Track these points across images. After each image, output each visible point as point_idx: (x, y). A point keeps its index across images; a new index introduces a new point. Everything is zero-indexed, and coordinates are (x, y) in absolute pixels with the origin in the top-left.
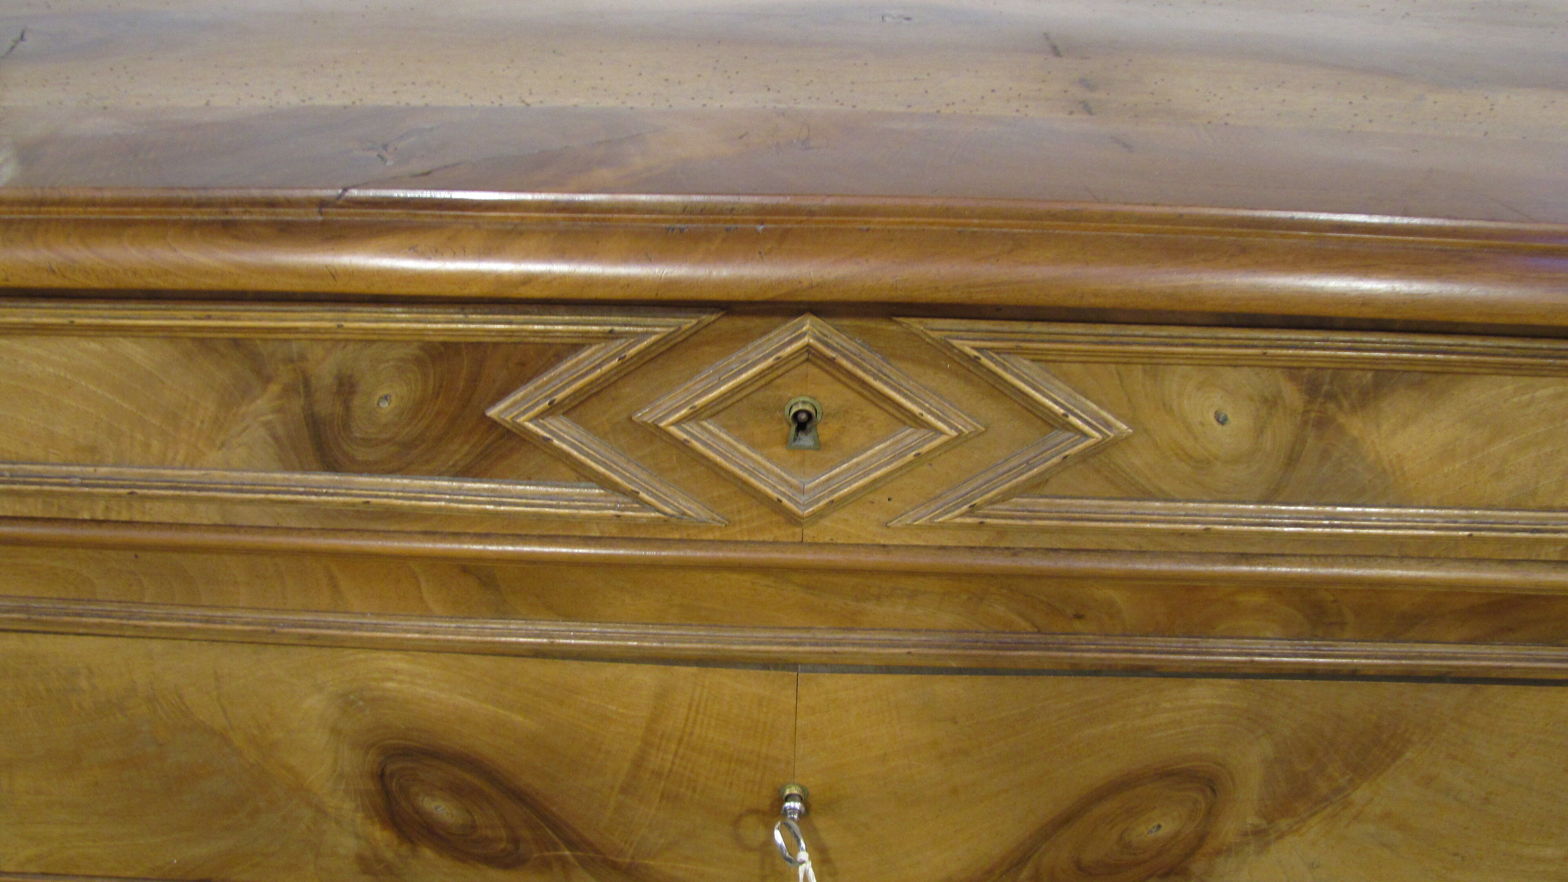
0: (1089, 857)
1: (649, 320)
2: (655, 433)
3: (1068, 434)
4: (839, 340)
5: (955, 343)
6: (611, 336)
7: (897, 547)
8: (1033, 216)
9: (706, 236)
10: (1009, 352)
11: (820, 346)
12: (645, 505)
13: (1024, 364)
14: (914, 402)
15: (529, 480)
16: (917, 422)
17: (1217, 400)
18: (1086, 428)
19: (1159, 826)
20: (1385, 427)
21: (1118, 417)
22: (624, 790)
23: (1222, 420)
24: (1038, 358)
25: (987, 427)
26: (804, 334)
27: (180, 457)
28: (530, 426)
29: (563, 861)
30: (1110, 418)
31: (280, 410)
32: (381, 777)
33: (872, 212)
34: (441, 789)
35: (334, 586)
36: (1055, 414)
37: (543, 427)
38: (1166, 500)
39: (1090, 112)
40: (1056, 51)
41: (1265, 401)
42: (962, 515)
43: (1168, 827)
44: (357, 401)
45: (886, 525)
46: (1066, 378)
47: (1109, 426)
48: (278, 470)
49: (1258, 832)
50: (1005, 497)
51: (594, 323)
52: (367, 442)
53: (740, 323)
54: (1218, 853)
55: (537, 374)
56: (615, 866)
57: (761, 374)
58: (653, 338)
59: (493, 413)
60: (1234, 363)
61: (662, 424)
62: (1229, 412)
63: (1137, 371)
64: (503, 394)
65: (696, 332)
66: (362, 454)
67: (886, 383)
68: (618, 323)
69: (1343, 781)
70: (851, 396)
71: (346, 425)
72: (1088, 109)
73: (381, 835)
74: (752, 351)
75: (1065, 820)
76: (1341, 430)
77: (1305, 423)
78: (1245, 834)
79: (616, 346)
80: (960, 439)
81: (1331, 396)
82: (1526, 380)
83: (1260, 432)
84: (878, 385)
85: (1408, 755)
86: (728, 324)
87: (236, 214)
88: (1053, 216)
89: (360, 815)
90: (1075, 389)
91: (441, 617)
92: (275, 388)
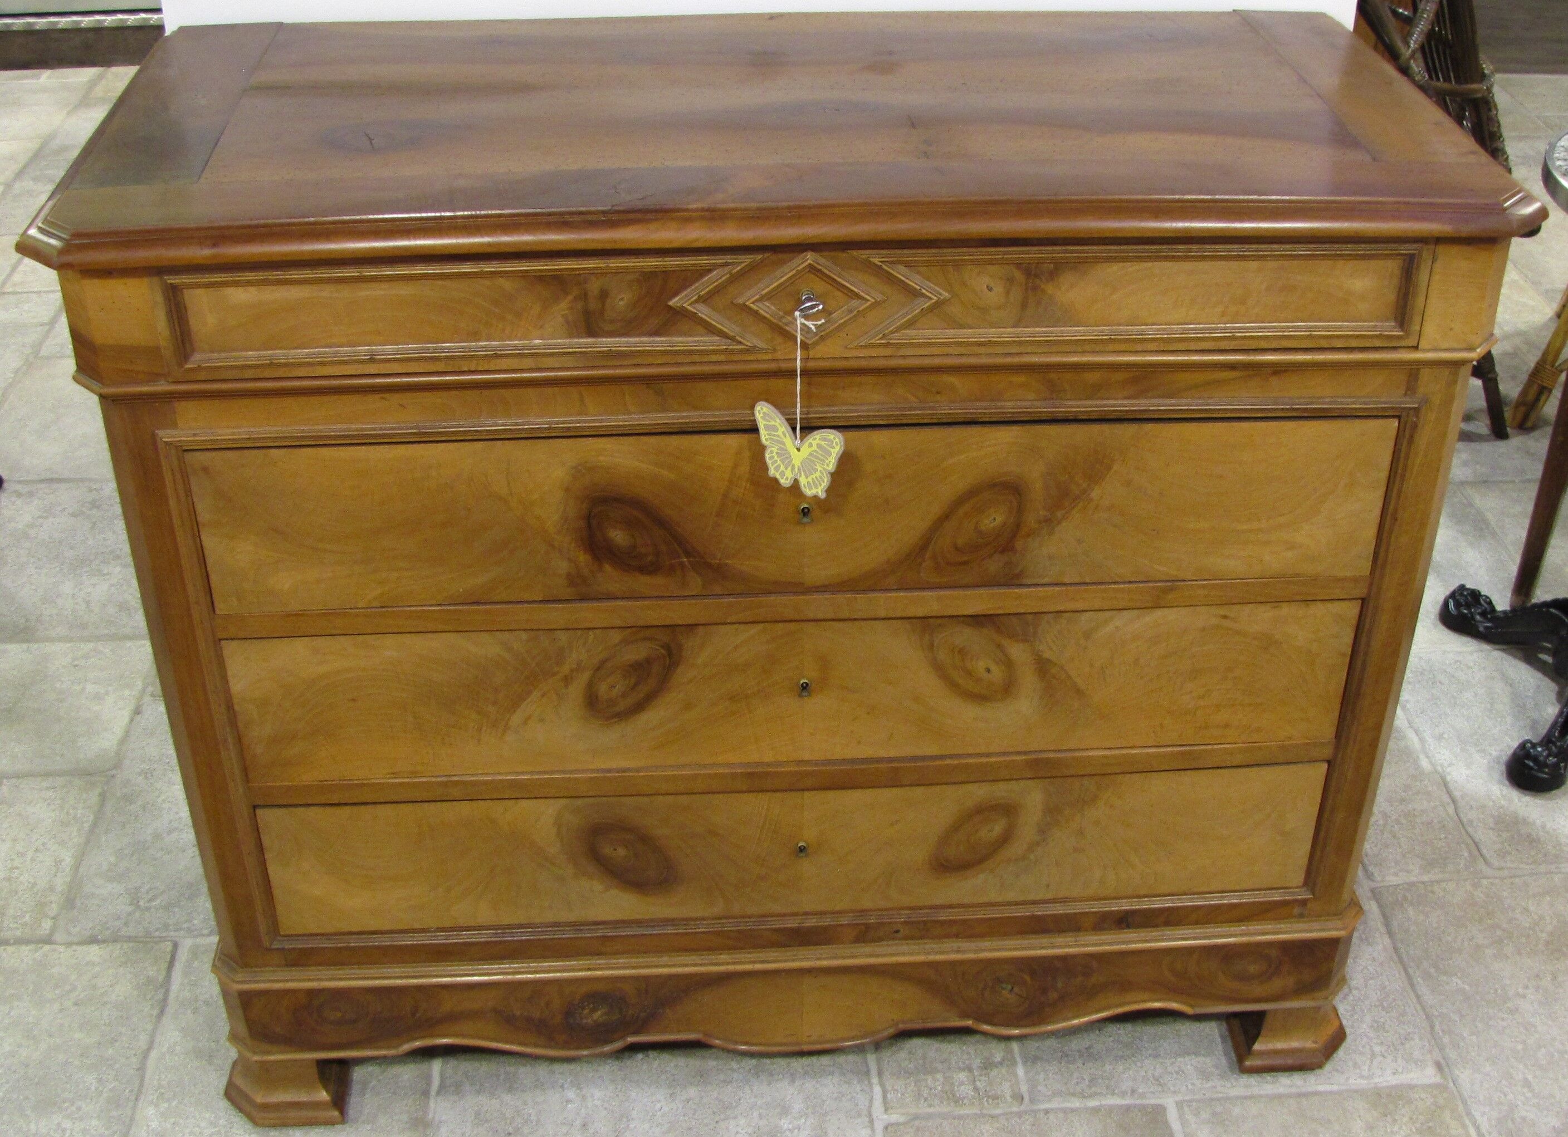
0: (960, 542)
1: (743, 257)
2: (745, 308)
3: (923, 299)
4: (822, 261)
5: (872, 260)
6: (726, 264)
7: (852, 358)
8: (900, 204)
9: (768, 218)
10: (894, 263)
11: (816, 265)
12: (740, 343)
13: (901, 268)
14: (856, 287)
15: (686, 335)
16: (858, 296)
17: (986, 280)
18: (930, 295)
19: (995, 519)
20: (1063, 288)
21: (944, 290)
22: (718, 515)
23: (990, 289)
24: (908, 265)
25: (888, 297)
26: (808, 259)
27: (519, 335)
28: (689, 308)
29: (682, 565)
30: (941, 291)
31: (571, 308)
32: (588, 518)
33: (833, 206)
34: (620, 523)
35: (582, 400)
36: (916, 289)
37: (694, 308)
38: (971, 328)
39: (928, 158)
40: (913, 125)
41: (1008, 279)
42: (880, 339)
43: (999, 519)
44: (608, 301)
45: (846, 348)
46: (919, 273)
47: (940, 294)
48: (566, 338)
49: (1048, 521)
50: (899, 329)
51: (719, 259)
52: (612, 322)
53: (780, 256)
54: (1028, 535)
55: (691, 285)
56: (710, 566)
57: (790, 278)
58: (743, 265)
59: (671, 303)
60: (991, 263)
61: (747, 303)
62: (992, 285)
63: (951, 269)
64: (676, 294)
65: (762, 261)
66: (608, 327)
67: (844, 280)
68: (729, 258)
69: (1085, 485)
70: (830, 288)
71: (602, 312)
72: (926, 154)
73: (583, 558)
74: (785, 269)
75: (945, 517)
76: (1043, 291)
77: (1026, 289)
78: (1040, 522)
79: (727, 269)
80: (876, 304)
81: (1036, 276)
82: (1121, 264)
83: (1008, 293)
84: (839, 280)
85: (1115, 467)
86: (774, 257)
87: (567, 218)
88: (909, 204)
89: (573, 545)
90: (924, 278)
91: (634, 413)
92: (570, 297)
